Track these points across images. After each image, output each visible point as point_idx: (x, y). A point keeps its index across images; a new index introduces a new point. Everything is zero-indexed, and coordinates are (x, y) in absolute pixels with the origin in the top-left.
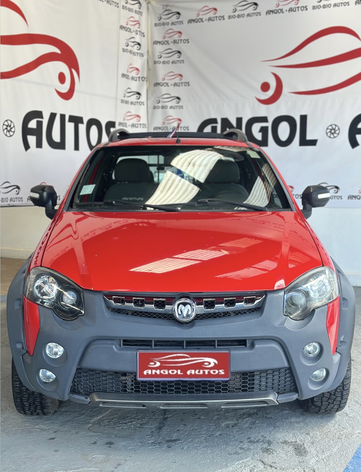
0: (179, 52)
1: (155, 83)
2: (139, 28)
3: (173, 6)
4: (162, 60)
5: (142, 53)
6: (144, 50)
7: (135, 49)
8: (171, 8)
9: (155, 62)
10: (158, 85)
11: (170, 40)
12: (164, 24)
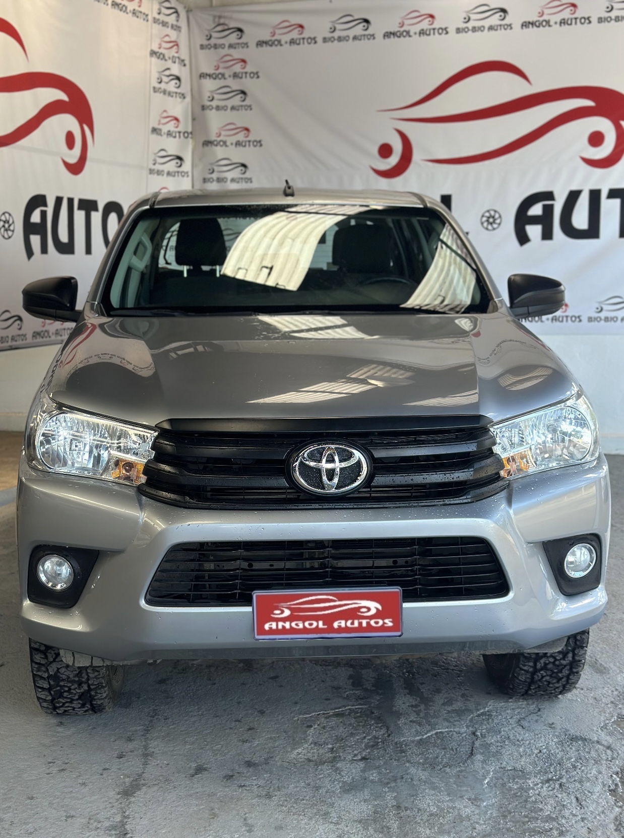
0: (243, 92)
1: (205, 141)
2: (177, 52)
3: (231, 18)
4: (214, 104)
5: (183, 92)
6: (186, 87)
7: (172, 86)
8: (227, 22)
9: (203, 108)
10: (210, 145)
11: (227, 73)
12: (216, 46)
